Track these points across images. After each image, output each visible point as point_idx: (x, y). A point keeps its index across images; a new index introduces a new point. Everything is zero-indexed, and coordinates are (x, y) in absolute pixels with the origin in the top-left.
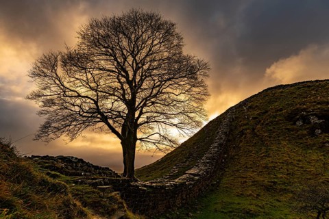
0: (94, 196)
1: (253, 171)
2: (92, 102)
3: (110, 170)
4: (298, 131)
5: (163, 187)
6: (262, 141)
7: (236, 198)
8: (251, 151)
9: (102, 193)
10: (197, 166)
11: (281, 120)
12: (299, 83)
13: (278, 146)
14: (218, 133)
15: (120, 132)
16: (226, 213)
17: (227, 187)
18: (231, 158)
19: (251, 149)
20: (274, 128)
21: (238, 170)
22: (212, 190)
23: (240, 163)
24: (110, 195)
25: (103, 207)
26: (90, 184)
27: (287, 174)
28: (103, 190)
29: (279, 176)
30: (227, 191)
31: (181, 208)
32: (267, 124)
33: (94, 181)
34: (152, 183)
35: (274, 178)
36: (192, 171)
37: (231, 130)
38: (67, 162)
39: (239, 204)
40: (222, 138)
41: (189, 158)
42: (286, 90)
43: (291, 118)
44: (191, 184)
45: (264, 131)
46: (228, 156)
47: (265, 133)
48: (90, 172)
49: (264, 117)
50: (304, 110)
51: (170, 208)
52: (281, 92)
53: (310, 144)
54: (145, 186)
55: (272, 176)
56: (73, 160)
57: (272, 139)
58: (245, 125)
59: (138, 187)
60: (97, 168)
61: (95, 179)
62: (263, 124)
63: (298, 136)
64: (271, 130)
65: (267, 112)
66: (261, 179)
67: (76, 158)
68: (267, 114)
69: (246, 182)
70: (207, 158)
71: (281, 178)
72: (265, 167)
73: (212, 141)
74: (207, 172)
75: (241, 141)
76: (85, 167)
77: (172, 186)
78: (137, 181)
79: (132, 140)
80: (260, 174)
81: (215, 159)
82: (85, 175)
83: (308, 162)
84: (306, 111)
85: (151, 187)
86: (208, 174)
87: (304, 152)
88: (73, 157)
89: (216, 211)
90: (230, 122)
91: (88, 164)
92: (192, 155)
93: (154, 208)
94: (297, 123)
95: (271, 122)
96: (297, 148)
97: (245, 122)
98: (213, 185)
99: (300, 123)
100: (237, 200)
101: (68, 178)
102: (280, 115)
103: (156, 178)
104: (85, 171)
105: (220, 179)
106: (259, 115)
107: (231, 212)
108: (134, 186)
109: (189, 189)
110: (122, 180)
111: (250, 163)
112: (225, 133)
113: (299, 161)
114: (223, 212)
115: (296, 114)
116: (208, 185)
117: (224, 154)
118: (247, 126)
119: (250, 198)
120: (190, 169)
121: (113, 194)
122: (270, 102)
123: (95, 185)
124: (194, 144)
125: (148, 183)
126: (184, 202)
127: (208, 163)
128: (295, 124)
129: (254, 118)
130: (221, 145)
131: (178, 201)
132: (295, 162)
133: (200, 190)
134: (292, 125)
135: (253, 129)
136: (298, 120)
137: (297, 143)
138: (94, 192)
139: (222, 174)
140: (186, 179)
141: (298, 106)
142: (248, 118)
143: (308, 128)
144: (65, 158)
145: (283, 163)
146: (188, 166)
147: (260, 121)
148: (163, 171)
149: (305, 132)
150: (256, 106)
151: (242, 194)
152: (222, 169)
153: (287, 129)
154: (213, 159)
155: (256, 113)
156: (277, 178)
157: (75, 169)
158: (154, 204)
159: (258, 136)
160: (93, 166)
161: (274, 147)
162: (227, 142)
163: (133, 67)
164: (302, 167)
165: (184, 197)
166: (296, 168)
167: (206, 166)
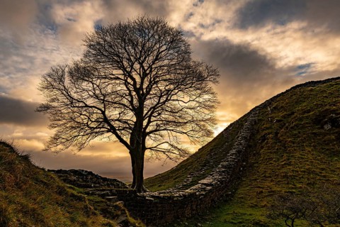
0: (102, 205)
1: (272, 181)
2: (99, 111)
3: (118, 181)
4: (325, 136)
5: (171, 198)
6: (285, 148)
7: (250, 209)
8: (272, 159)
9: (108, 203)
10: (211, 175)
11: (307, 123)
12: (333, 79)
13: (301, 152)
14: (238, 137)
15: (128, 142)
16: (235, 224)
17: (242, 198)
18: (250, 166)
19: (272, 156)
20: (299, 132)
21: (256, 180)
22: (226, 201)
23: (258, 172)
24: (115, 204)
25: (110, 213)
26: (99, 195)
27: (308, 184)
28: (110, 200)
29: (299, 185)
30: (242, 202)
31: (190, 218)
32: (292, 128)
33: (103, 193)
34: (160, 193)
35: (293, 188)
36: (205, 181)
37: (253, 135)
38: (78, 175)
39: (250, 215)
40: (241, 144)
41: (205, 166)
42: (317, 88)
43: (319, 121)
44: (203, 195)
45: (288, 136)
46: (247, 163)
47: (288, 137)
48: (99, 183)
49: (290, 119)
50: (334, 111)
51: (179, 218)
52: (311, 90)
53: (337, 151)
54: (153, 196)
55: (290, 186)
56: (84, 173)
57: (295, 145)
58: (267, 128)
59: (144, 197)
60: (105, 179)
61: (103, 190)
62: (287, 128)
63: (325, 141)
64: (295, 135)
65: (293, 113)
66: (278, 189)
67: (86, 171)
68: (293, 116)
69: (262, 192)
70: (223, 167)
71: (301, 187)
72: (284, 177)
73: (231, 147)
74: (221, 182)
75: (262, 147)
76: (95, 180)
77: (181, 196)
78: (145, 191)
79: (140, 150)
80: (278, 183)
81: (231, 168)
82: (94, 187)
83: (332, 171)
84: (335, 114)
85: (158, 197)
86: (222, 184)
87: (329, 159)
88: (83, 171)
89: (225, 222)
90: (252, 125)
91: (96, 176)
92: (209, 162)
93: (161, 218)
94: (326, 127)
95: (296, 125)
96: (322, 156)
97: (268, 126)
98: (227, 195)
99: (327, 127)
100: (250, 211)
101: (81, 190)
102: (307, 117)
103: (168, 188)
104: (95, 183)
105: (236, 190)
106: (284, 117)
107: (240, 223)
108: (140, 197)
109: (200, 199)
110: (129, 191)
111: (269, 171)
112: (245, 138)
113: (323, 169)
114: (232, 223)
115: (324, 117)
116: (222, 196)
117: (243, 161)
118: (270, 131)
119: (264, 209)
120: (204, 178)
121: (118, 203)
122: (298, 102)
123: (103, 196)
124: (211, 150)
125: (156, 194)
126: (194, 212)
127: (223, 172)
128: (322, 128)
129: (278, 121)
130: (239, 152)
131: (188, 212)
132: (318, 171)
133: (213, 200)
134: (319, 128)
135: (277, 134)
136: (326, 123)
137: (323, 149)
138: (102, 202)
139: (239, 184)
140: (197, 190)
141: (327, 107)
142: (272, 121)
143: (337, 132)
144: (76, 171)
145: (304, 172)
146: (203, 175)
147: (285, 124)
148: (176, 180)
149: (333, 137)
150: (282, 107)
151: (256, 205)
152: (239, 178)
153: (313, 133)
154: (229, 168)
155: (281, 114)
156: (295, 188)
157: (85, 181)
158: (162, 214)
159: (280, 142)
160: (102, 178)
161: (297, 155)
162: (246, 148)
163: (140, 75)
164: (324, 176)
165: (194, 208)
166: (318, 177)
167: (221, 175)
